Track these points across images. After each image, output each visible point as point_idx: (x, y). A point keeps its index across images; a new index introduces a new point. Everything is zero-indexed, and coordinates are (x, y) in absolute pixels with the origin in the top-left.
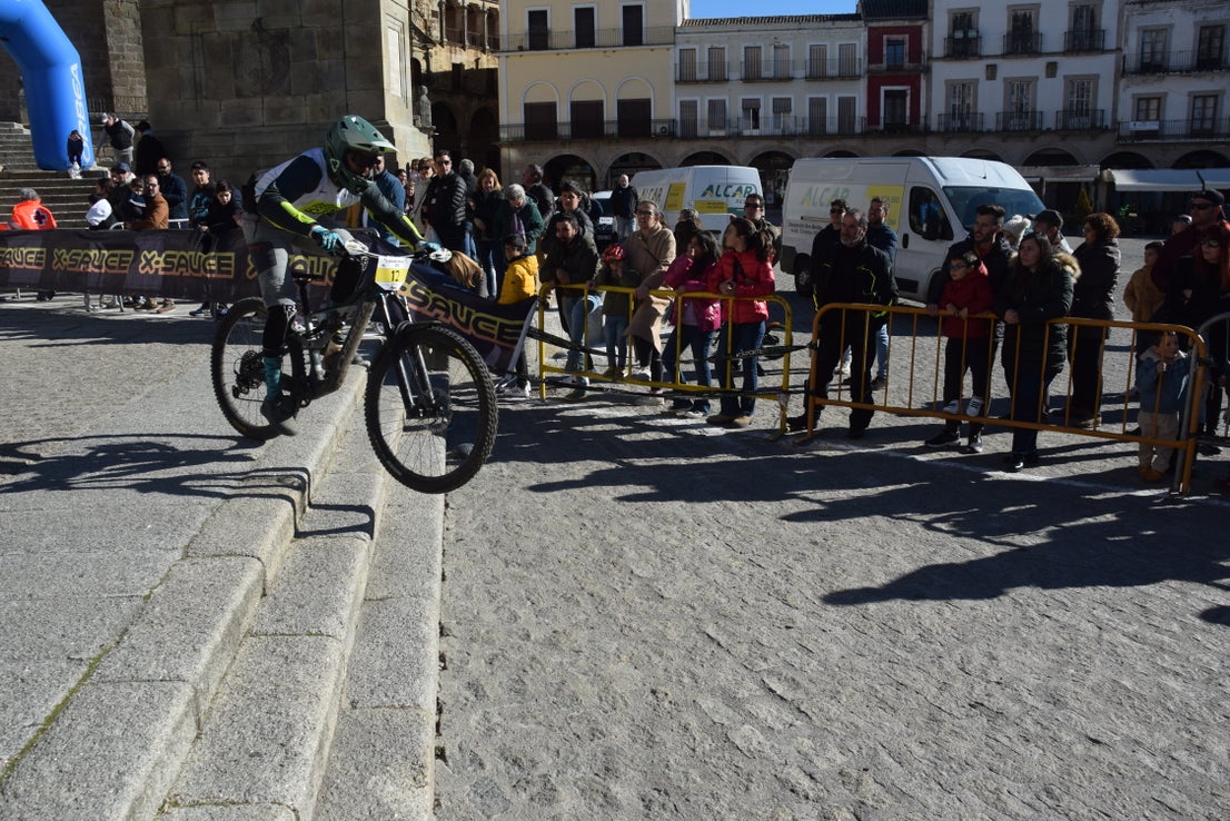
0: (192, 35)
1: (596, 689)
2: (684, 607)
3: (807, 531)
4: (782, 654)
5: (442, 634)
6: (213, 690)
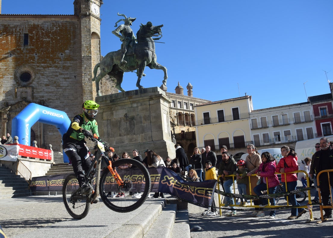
0: (107, 120)
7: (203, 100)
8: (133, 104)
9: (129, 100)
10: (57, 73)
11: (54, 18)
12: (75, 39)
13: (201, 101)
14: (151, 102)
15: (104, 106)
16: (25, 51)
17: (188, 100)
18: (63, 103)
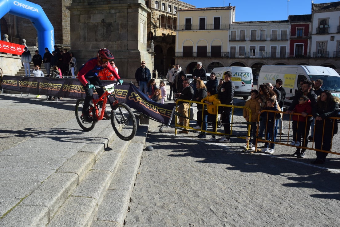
0: (84, 23)
1: (173, 222)
2: (205, 200)
3: (249, 180)
4: (232, 217)
5: (130, 201)
6: (56, 210)
9: (107, 6)
14: (130, 10)
15: (81, 8)
17: (172, 3)
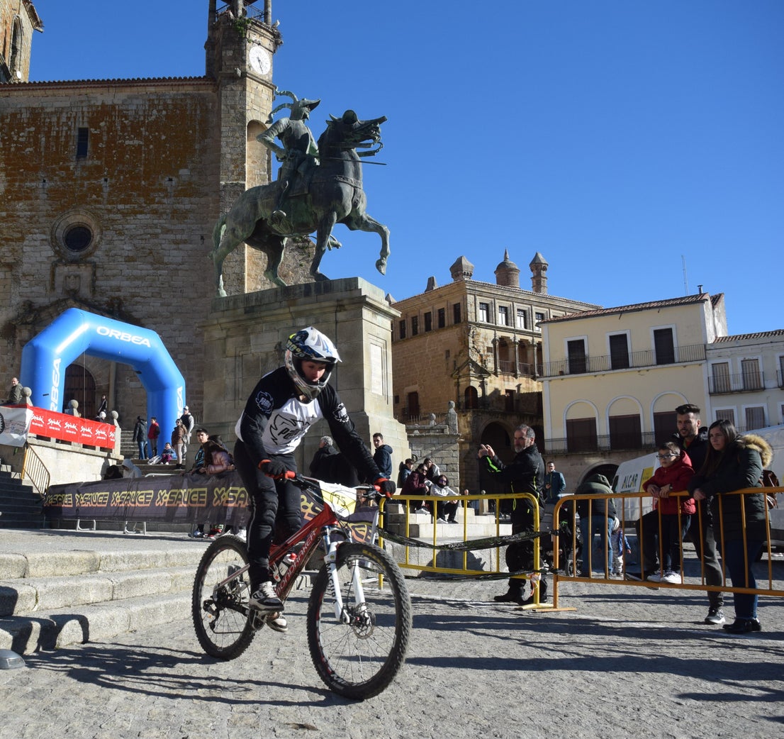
0: (236, 357)
7: (575, 303)
8: (299, 319)
9: (287, 310)
10: (156, 228)
11: (154, 85)
12: (206, 140)
13: (568, 305)
14: (341, 316)
15: (229, 322)
16: (78, 173)
17: (530, 303)
18: (169, 305)
